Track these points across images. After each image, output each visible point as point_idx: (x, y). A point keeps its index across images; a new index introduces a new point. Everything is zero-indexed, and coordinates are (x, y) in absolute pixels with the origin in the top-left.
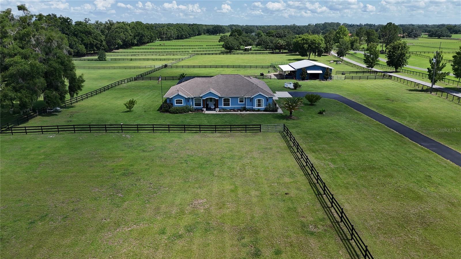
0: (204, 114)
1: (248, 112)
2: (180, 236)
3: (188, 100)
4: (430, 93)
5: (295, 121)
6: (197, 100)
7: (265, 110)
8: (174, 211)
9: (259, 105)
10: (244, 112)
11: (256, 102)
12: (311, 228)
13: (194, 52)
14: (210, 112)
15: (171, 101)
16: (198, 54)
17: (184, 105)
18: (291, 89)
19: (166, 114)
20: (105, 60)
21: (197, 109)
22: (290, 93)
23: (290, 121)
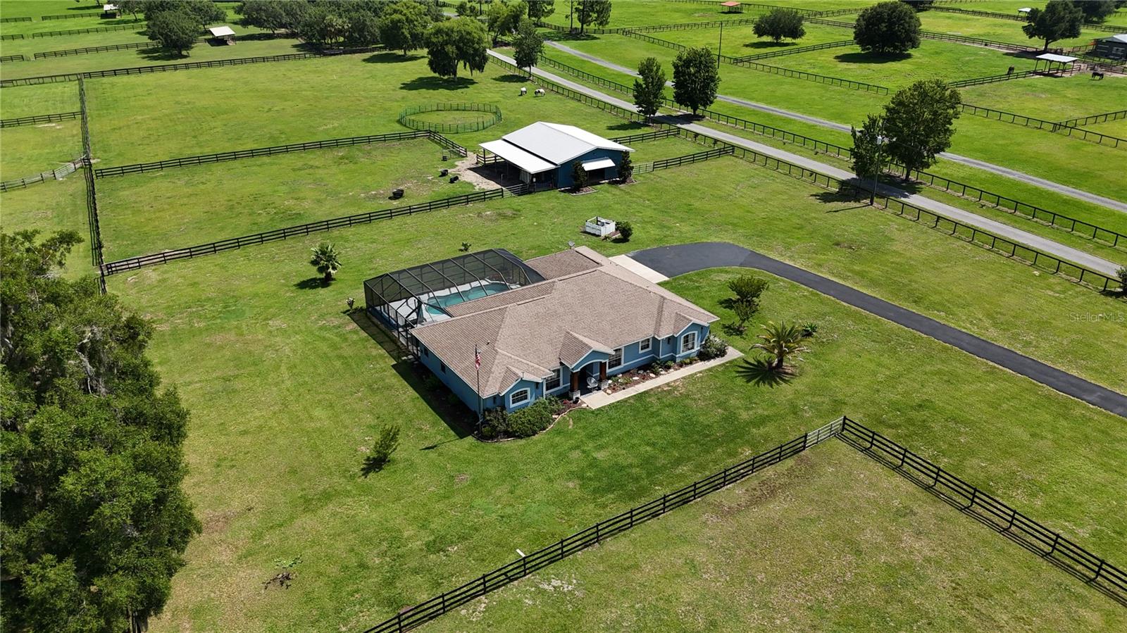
0: (587, 416)
3: (537, 389)
4: (868, 201)
5: (809, 381)
6: (557, 380)
7: (704, 356)
9: (687, 348)
10: (668, 377)
11: (681, 344)
13: (44, 55)
14: (595, 400)
15: (499, 401)
16: (90, 75)
17: (530, 400)
18: (619, 241)
19: (509, 445)
21: (557, 398)
22: (637, 260)
23: (798, 385)
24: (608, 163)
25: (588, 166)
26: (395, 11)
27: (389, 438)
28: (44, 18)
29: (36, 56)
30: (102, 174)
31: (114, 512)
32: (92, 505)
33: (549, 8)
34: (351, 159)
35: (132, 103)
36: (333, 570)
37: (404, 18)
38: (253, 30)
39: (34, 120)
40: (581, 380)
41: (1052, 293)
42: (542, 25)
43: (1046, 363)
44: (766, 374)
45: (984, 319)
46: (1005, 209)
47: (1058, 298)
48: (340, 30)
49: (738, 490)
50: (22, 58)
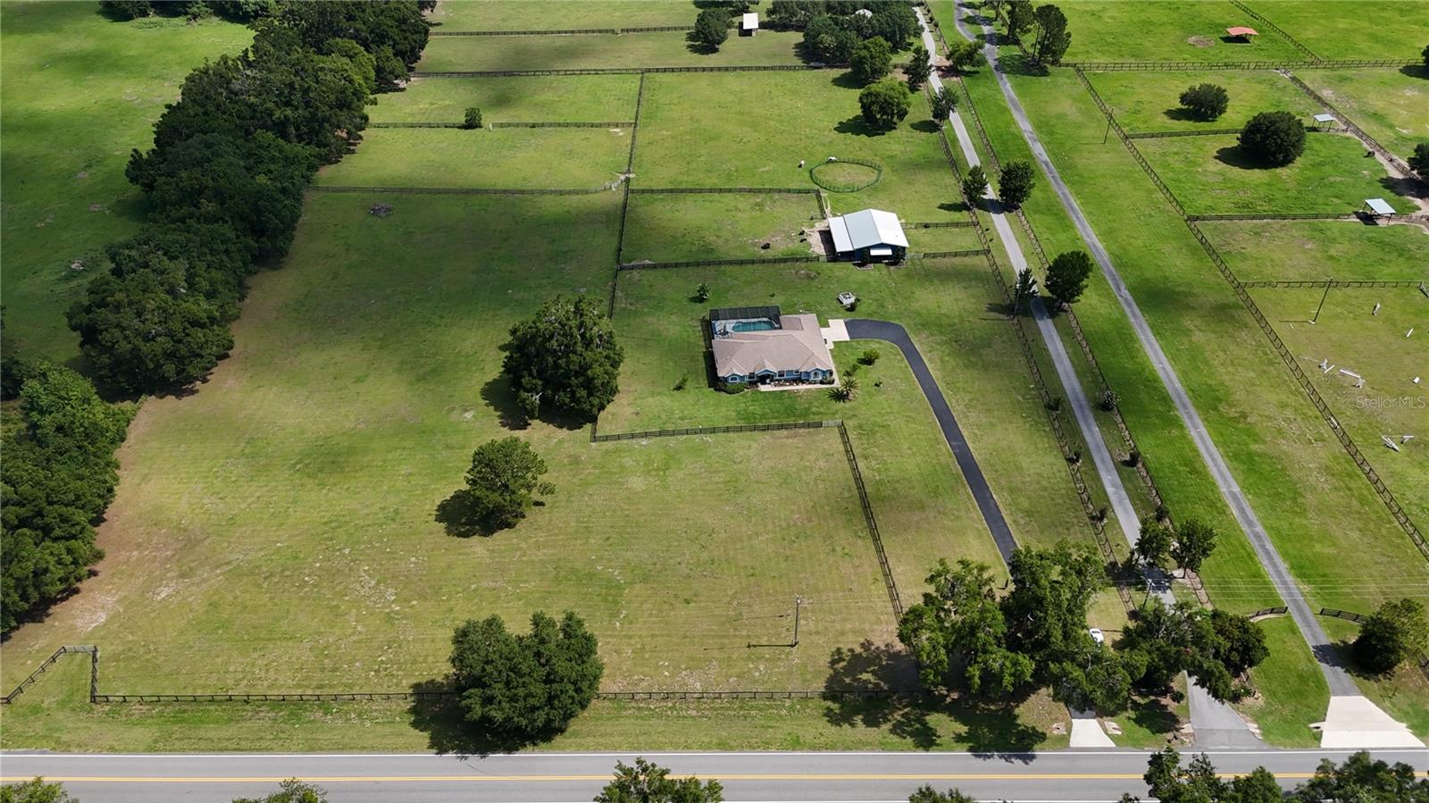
0: (761, 392)
1: (805, 387)
2: (794, 542)
3: (742, 378)
4: (1012, 318)
5: (853, 404)
6: (752, 376)
7: (822, 383)
8: (784, 525)
9: (816, 377)
10: (800, 387)
11: (812, 375)
12: (860, 534)
13: (627, 31)
14: (763, 388)
15: (726, 379)
16: (649, 71)
17: (738, 381)
18: (848, 310)
19: (723, 394)
20: (481, 127)
21: (750, 383)
22: (846, 323)
23: (848, 405)
25: (874, 252)
29: (622, 30)
30: (633, 192)
32: (593, 379)
33: (1028, 28)
34: (760, 206)
35: (666, 114)
36: (651, 416)
38: (775, 18)
39: (609, 125)
40: (763, 379)
41: (1020, 398)
42: (1017, 42)
43: (960, 426)
44: (840, 396)
45: (967, 401)
46: (1084, 343)
47: (1019, 401)
48: (827, 48)
49: (785, 432)
50: (613, 31)
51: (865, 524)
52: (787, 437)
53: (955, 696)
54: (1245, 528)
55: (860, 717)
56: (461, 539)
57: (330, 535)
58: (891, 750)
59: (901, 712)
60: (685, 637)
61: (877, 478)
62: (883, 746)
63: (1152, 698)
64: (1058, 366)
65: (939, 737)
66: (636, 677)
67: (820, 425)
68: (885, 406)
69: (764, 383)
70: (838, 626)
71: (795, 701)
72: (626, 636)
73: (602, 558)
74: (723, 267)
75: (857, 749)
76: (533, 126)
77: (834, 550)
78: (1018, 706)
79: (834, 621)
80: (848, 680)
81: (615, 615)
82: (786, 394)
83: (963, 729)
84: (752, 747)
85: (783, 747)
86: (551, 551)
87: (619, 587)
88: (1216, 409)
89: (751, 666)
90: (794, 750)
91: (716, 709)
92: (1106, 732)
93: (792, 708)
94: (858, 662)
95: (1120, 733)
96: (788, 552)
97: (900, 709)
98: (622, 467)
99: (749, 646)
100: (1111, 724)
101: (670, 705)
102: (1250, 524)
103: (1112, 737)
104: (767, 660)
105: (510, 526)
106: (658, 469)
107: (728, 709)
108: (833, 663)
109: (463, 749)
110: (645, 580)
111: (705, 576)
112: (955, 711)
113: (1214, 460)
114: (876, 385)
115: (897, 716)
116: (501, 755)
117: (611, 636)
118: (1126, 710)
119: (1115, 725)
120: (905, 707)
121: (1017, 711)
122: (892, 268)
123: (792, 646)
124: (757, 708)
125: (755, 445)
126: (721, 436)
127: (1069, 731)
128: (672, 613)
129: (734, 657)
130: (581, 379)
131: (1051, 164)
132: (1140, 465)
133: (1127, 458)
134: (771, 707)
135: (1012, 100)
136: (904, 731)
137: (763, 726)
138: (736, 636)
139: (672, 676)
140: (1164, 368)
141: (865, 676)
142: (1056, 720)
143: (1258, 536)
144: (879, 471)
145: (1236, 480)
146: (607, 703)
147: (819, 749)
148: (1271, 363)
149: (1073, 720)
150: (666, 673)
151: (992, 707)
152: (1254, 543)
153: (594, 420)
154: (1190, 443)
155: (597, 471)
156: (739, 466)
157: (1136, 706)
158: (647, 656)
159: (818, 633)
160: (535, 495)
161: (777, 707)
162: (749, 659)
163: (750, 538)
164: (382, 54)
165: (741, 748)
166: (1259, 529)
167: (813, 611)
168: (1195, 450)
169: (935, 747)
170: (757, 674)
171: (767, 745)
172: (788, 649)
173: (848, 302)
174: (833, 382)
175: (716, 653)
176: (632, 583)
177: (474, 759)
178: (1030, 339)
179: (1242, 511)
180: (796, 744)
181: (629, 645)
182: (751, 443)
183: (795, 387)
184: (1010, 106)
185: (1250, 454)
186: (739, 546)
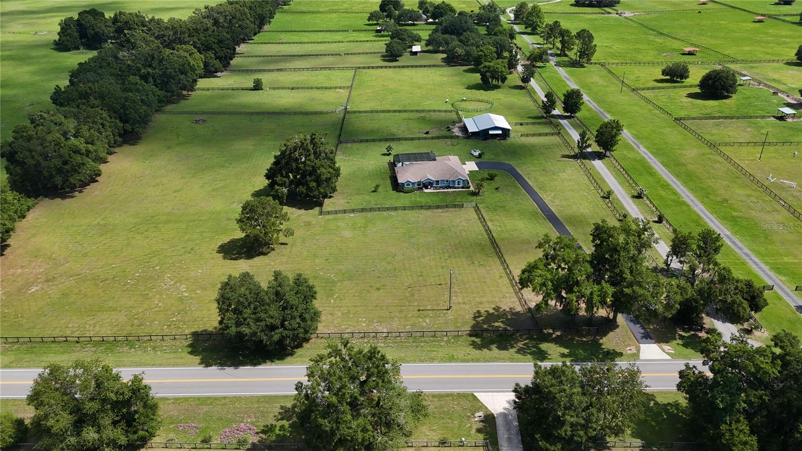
0: (425, 192)
1: (452, 190)
2: (447, 259)
3: (413, 184)
4: (577, 160)
5: (482, 197)
6: (419, 183)
7: (462, 188)
8: (441, 252)
9: (458, 184)
10: (449, 190)
11: (456, 183)
12: (490, 255)
13: (348, 54)
14: (426, 190)
15: (403, 184)
16: (359, 68)
17: (411, 186)
18: (477, 158)
19: (401, 193)
20: (262, 89)
21: (418, 188)
22: (476, 163)
23: (479, 198)
24: (500, 132)
25: (491, 132)
26: (481, 51)
27: (378, 186)
28: (353, 31)
29: (345, 54)
30: (349, 112)
31: (324, 177)
33: (572, 47)
35: (369, 84)
36: (357, 203)
37: (483, 54)
38: (430, 48)
39: (336, 88)
40: (426, 185)
41: (586, 194)
42: (566, 55)
43: (550, 206)
44: (474, 194)
45: (552, 195)
46: (622, 170)
47: (585, 195)
48: (459, 55)
49: (440, 210)
50: (340, 55)
51: (493, 250)
52: (442, 212)
53: (559, 333)
54: (737, 250)
55: (495, 345)
56: (232, 261)
57: (148, 260)
58: (517, 362)
59: (522, 343)
60: (376, 306)
61: (499, 229)
62: (512, 360)
63: (692, 333)
64: (606, 180)
65: (550, 355)
66: (343, 327)
67: (462, 206)
68: (502, 198)
69: (427, 188)
70: (478, 300)
71: (450, 337)
72: (337, 306)
73: (323, 269)
74: (401, 142)
75: (494, 361)
76: (293, 89)
77: (473, 263)
78: (602, 338)
79: (475, 297)
80: (485, 326)
81: (331, 296)
82: (440, 194)
83: (566, 351)
84: (422, 361)
85: (442, 360)
86: (291, 266)
87: (334, 282)
88: (708, 197)
89: (421, 320)
90: (450, 362)
91: (397, 343)
92: (664, 351)
93: (448, 341)
94: (490, 317)
95: (673, 352)
96: (444, 265)
97: (521, 341)
98: (338, 227)
99: (419, 310)
100: (667, 347)
101: (366, 341)
102: (740, 249)
103: (668, 354)
104: (431, 317)
105: (265, 254)
106: (361, 227)
107: (405, 342)
108: (475, 318)
109: (222, 364)
110: (350, 279)
111: (390, 277)
112: (558, 341)
113: (711, 220)
114: (497, 189)
115: (520, 345)
116: (249, 367)
117: (328, 307)
118: (676, 339)
119: (669, 348)
120: (525, 340)
121: (601, 341)
122: (502, 141)
123: (448, 310)
124: (424, 341)
125: (421, 216)
126: (400, 212)
127: (638, 350)
128: (368, 295)
129: (409, 316)
130: (313, 177)
131: (591, 101)
132: (664, 222)
133: (656, 219)
134: (434, 341)
135: (565, 77)
136: (525, 352)
137: (429, 351)
138: (410, 306)
139: (368, 326)
140: (672, 180)
141: (496, 324)
142: (629, 345)
143: (746, 254)
144: (500, 226)
145: (727, 229)
146: (323, 340)
147: (468, 362)
148: (738, 178)
149: (640, 345)
150: (364, 325)
151: (584, 339)
152: (745, 257)
153: (320, 205)
154: (695, 212)
155: (322, 229)
156: (412, 225)
157: (682, 337)
158: (351, 316)
159: (464, 303)
160: (282, 239)
161: (438, 341)
162: (419, 316)
163: (419, 258)
164: (207, 55)
165: (415, 362)
166: (747, 251)
167: (461, 293)
168: (698, 215)
169: (547, 360)
170: (425, 324)
171: (432, 360)
172: (445, 311)
173: (476, 154)
174: (469, 188)
175: (397, 314)
176: (342, 281)
177: (230, 370)
178: (589, 169)
179: (734, 243)
180: (452, 359)
181: (339, 310)
182: (419, 215)
183: (446, 190)
184: (565, 80)
185: (733, 217)
186: (411, 262)
